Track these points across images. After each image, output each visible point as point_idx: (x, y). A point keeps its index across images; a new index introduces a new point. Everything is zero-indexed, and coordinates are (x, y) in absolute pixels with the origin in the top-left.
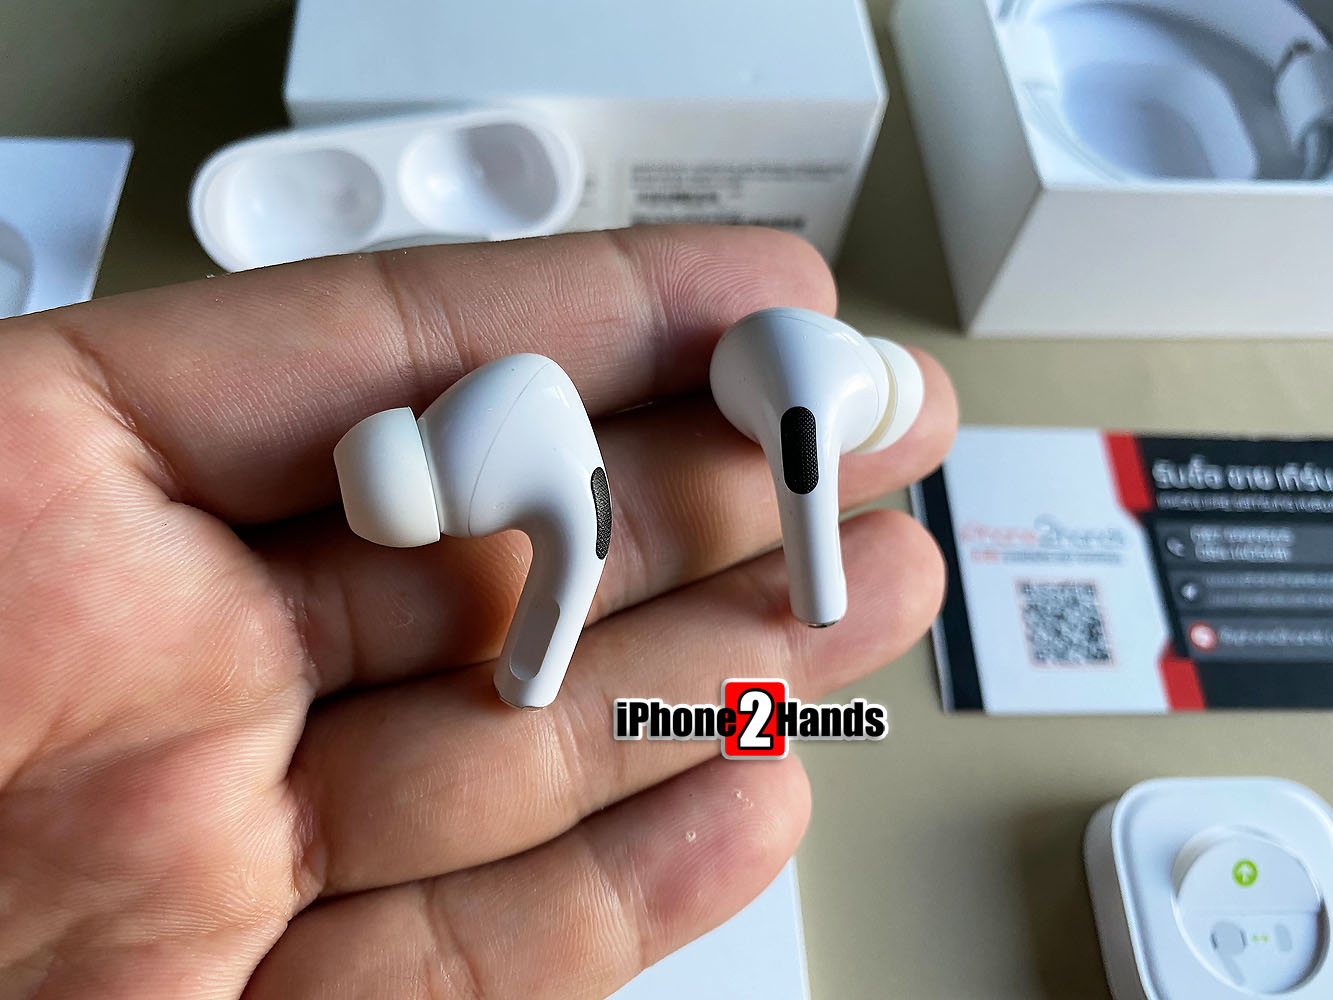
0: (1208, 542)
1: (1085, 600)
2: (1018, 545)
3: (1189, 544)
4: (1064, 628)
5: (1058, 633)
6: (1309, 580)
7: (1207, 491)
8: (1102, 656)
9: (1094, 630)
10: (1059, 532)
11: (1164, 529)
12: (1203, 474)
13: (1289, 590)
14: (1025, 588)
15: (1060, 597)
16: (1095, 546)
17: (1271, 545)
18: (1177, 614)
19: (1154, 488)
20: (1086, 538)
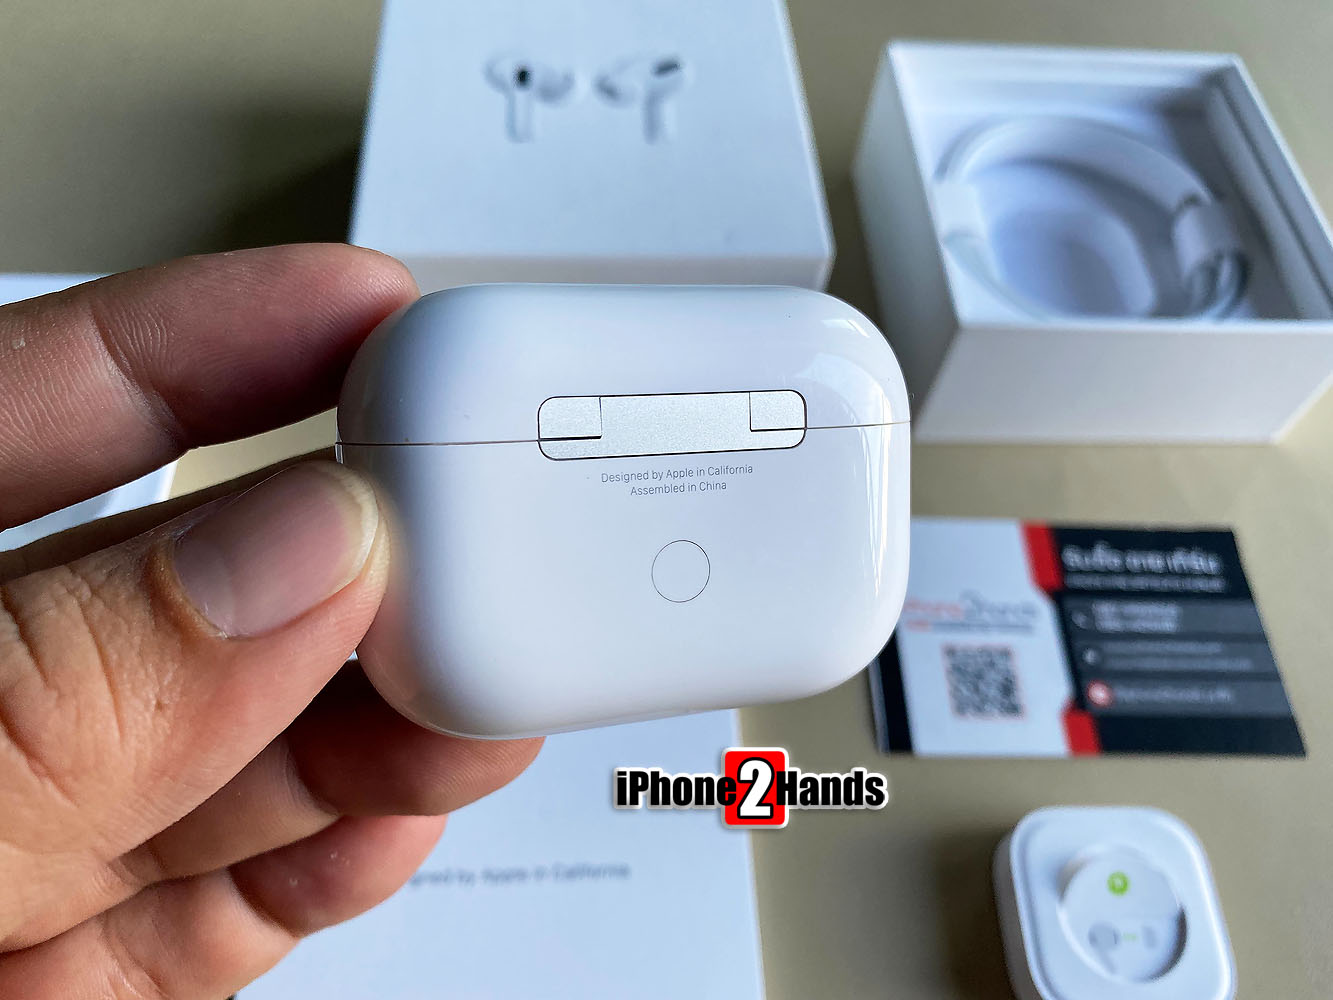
0: (1108, 615)
1: (1000, 663)
2: (945, 616)
3: (1091, 616)
4: (982, 687)
5: (977, 690)
6: (1191, 647)
7: (1108, 572)
8: (1013, 709)
9: (1008, 688)
10: (979, 605)
11: (1071, 603)
12: (1103, 558)
13: (1173, 656)
14: (950, 652)
15: (979, 659)
16: (1011, 618)
17: (1159, 618)
18: (1080, 675)
19: (1063, 569)
20: (1003, 612)
